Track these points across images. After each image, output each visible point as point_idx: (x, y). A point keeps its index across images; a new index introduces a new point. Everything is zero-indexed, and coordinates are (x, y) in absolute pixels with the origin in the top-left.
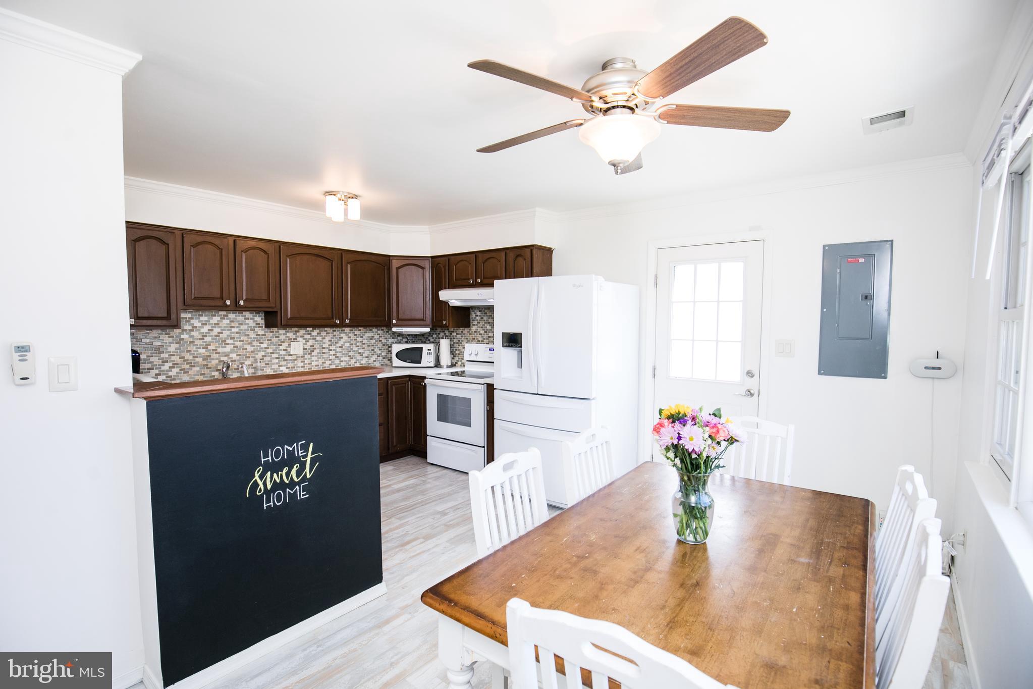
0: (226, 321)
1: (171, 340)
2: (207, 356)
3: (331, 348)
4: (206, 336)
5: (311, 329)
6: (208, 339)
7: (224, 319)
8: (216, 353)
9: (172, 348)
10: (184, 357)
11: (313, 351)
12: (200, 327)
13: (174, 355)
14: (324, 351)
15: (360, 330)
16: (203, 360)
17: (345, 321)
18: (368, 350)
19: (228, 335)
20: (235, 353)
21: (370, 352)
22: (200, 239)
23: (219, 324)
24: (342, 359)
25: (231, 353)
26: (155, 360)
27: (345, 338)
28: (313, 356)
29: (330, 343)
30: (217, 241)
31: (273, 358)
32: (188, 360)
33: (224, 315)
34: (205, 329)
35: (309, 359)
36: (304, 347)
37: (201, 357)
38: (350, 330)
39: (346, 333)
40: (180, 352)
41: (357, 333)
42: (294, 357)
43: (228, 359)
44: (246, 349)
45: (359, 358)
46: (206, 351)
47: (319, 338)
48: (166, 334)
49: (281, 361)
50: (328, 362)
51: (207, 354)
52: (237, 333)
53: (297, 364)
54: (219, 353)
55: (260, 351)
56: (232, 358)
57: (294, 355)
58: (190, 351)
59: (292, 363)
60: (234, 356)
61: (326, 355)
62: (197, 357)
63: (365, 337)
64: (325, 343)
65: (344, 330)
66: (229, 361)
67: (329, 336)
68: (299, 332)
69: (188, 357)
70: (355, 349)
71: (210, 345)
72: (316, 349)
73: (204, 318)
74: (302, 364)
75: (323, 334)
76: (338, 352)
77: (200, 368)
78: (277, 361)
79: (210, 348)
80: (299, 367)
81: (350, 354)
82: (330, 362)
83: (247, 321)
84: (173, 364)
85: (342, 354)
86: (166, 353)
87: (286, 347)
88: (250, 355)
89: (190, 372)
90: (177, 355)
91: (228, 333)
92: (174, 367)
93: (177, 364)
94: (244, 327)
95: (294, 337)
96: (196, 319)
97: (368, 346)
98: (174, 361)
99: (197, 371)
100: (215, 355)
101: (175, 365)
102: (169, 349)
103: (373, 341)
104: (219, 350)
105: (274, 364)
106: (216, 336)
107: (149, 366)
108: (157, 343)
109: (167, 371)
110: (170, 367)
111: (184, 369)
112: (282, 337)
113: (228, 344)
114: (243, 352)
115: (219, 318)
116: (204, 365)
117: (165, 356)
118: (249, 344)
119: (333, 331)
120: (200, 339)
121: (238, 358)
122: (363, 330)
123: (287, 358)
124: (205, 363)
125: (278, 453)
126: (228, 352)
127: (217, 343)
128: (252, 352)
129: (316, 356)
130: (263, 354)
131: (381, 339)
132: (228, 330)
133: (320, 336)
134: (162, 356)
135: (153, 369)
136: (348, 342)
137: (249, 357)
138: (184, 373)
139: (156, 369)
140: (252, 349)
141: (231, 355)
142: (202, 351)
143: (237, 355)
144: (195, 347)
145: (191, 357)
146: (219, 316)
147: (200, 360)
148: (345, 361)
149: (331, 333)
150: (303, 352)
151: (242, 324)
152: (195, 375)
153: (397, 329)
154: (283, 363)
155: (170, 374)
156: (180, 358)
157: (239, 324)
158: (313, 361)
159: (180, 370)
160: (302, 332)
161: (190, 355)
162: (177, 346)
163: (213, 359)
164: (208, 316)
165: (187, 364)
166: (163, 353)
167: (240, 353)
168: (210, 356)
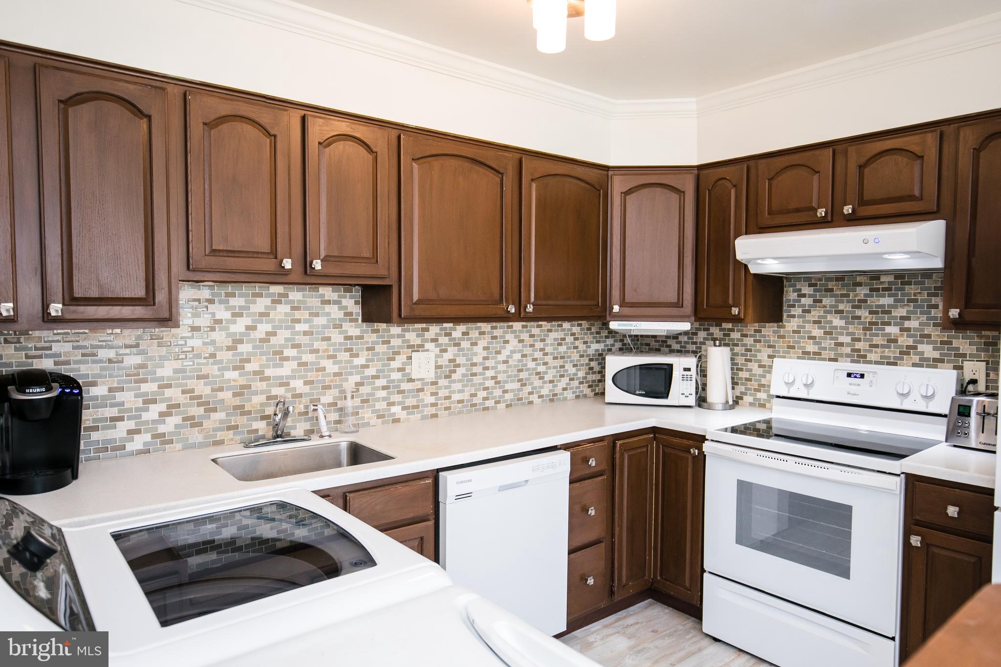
0: (283, 309)
1: (163, 351)
2: (243, 387)
3: (488, 363)
4: (241, 342)
5: (451, 325)
6: (243, 348)
7: (280, 302)
8: (262, 380)
9: (167, 370)
10: (192, 391)
11: (455, 372)
12: (228, 321)
13: (169, 386)
14: (475, 370)
15: (541, 326)
16: (235, 395)
17: (526, 307)
18: (555, 367)
19: (287, 340)
20: (300, 378)
21: (557, 372)
22: (226, 108)
23: (267, 315)
24: (508, 386)
25: (293, 377)
26: (127, 398)
27: (514, 343)
28: (454, 381)
29: (485, 354)
30: (265, 116)
31: (377, 389)
32: (200, 397)
33: (280, 295)
34: (239, 326)
35: (446, 387)
36: (436, 362)
37: (229, 389)
38: (523, 327)
39: (515, 332)
40: (184, 378)
41: (536, 331)
42: (418, 385)
43: (287, 391)
44: (324, 369)
45: (537, 383)
46: (240, 375)
47: (465, 344)
49: (393, 393)
50: (482, 394)
51: (242, 381)
52: (305, 333)
53: (423, 400)
54: (268, 379)
55: (351, 374)
56: (295, 389)
57: (419, 380)
58: (206, 377)
59: (413, 397)
60: (298, 385)
61: (477, 380)
62: (221, 389)
63: (549, 341)
64: (476, 354)
65: (511, 327)
66: (289, 395)
67: (484, 339)
68: (427, 330)
69: (203, 389)
70: (531, 365)
71: (248, 361)
72: (459, 366)
73: (237, 302)
74: (432, 400)
75: (474, 334)
76: (499, 372)
77: (228, 415)
78: (383, 394)
79: (249, 367)
80: (426, 406)
81: (523, 375)
82: (484, 394)
83: (327, 308)
84: (169, 407)
85: (508, 377)
86: (154, 380)
87: (403, 363)
88: (332, 381)
89: (207, 424)
90: (177, 386)
91: (287, 334)
92: (169, 414)
93: (178, 406)
94: (320, 321)
95: (418, 341)
96: (221, 302)
97: (555, 358)
98: (169, 399)
99: (221, 421)
100: (259, 384)
101: (173, 407)
102: (160, 372)
103: (563, 349)
104: (268, 372)
105: (378, 400)
106: (262, 340)
107: (114, 412)
109: (154, 422)
110: (161, 414)
111: (193, 418)
112: (396, 342)
113: (287, 359)
114: (318, 376)
115: (267, 301)
116: (236, 408)
117: (150, 387)
118: (330, 357)
119: (493, 328)
120: (229, 348)
121: (307, 389)
122: (546, 326)
123: (405, 386)
124: (237, 401)
126: (288, 377)
127: (264, 358)
128: (335, 374)
129: (460, 381)
130: (357, 378)
131: (577, 343)
132: (287, 328)
133: (468, 339)
134: (145, 387)
135: (121, 419)
136: (519, 351)
137: (329, 387)
138: (192, 426)
139: (129, 418)
140: (336, 369)
141: (294, 384)
142: (231, 375)
143: (306, 383)
144: (216, 367)
145: (207, 390)
146: (268, 296)
147: (226, 395)
148: (512, 391)
149: (489, 333)
150: (436, 373)
151: (317, 315)
152: (215, 430)
153: (619, 325)
154: (397, 398)
155: (162, 429)
156: (184, 392)
157: (310, 314)
158: (454, 392)
159: (184, 419)
160: (434, 329)
161: (206, 384)
162: (177, 365)
163: (256, 393)
164: (247, 295)
165: (199, 405)
166: (145, 381)
167: (311, 377)
168: (249, 387)
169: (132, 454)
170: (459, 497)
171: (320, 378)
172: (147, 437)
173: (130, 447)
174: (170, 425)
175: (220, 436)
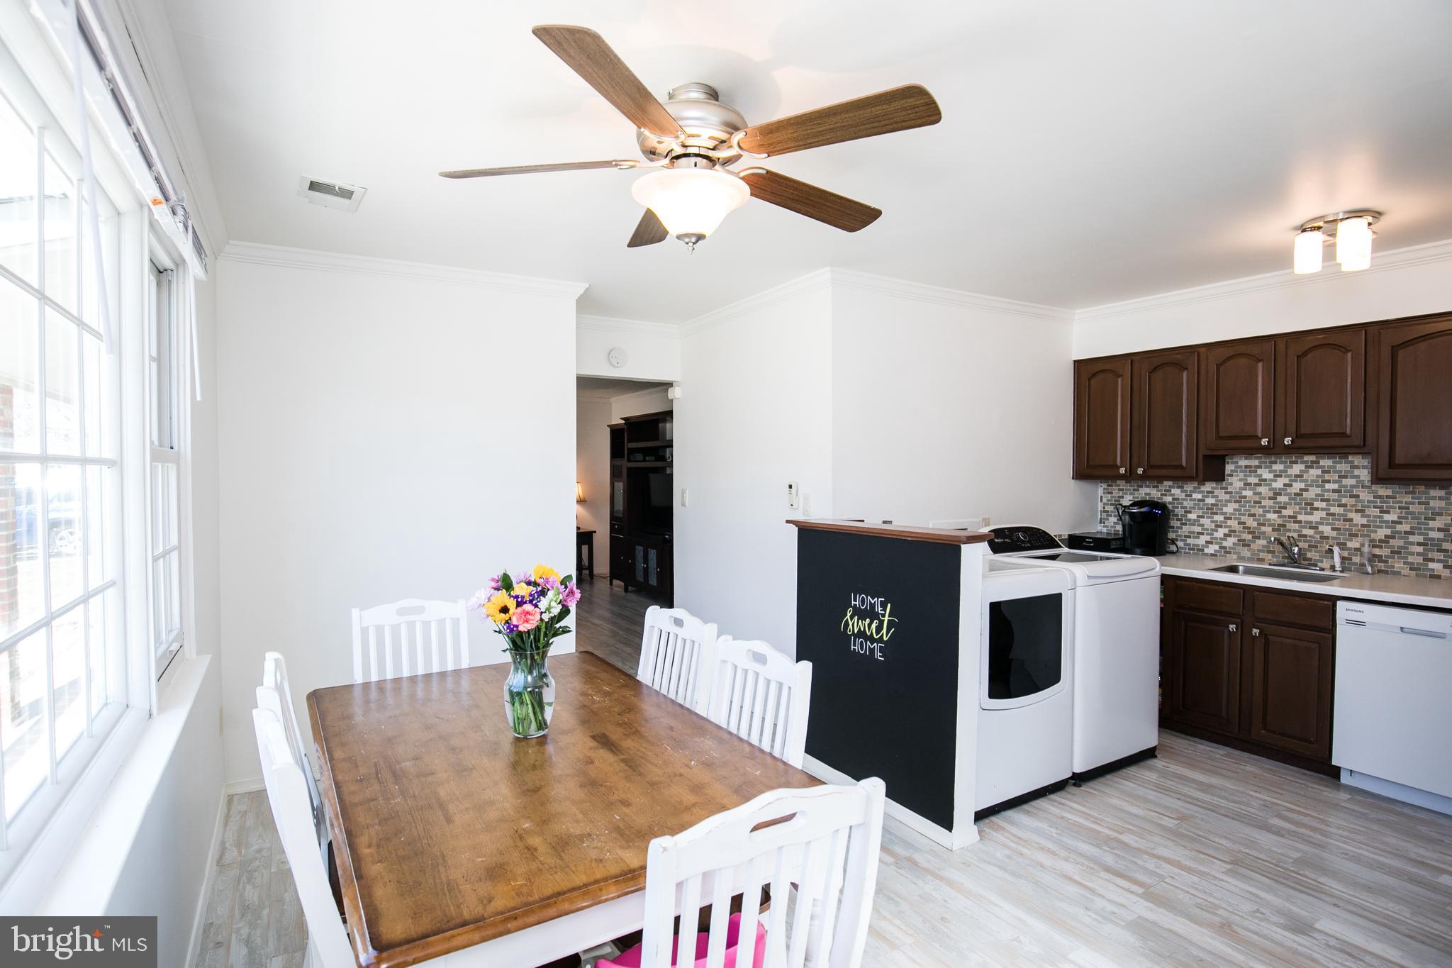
0: (1314, 472)
1: (1227, 497)
2: (1279, 525)
4: (1280, 494)
6: (1283, 499)
7: (1312, 467)
8: (1295, 522)
9: (1229, 509)
10: (1244, 523)
12: (1271, 480)
13: (1230, 518)
16: (1273, 530)
19: (1317, 495)
20: (1328, 524)
23: (1302, 476)
25: (1322, 524)
26: (1206, 522)
30: (1252, 350)
31: (1411, 543)
32: (1250, 528)
33: (1312, 462)
34: (1279, 484)
37: (1270, 525)
40: (1239, 514)
44: (1351, 520)
46: (1279, 517)
48: (1222, 488)
49: (1432, 550)
51: (1280, 521)
52: (1334, 491)
54: (1300, 522)
55: (1380, 527)
56: (1322, 532)
58: (1254, 515)
60: (1326, 530)
62: (1264, 525)
69: (1251, 523)
71: (1285, 508)
73: (1278, 467)
77: (1268, 542)
78: (1419, 549)
79: (1285, 512)
83: (1356, 472)
84: (1230, 531)
86: (1221, 514)
88: (1359, 531)
89: (1252, 546)
90: (1235, 519)
91: (1318, 491)
92: (1230, 536)
93: (1235, 531)
94: (1349, 482)
96: (1266, 467)
98: (1230, 526)
99: (1263, 546)
100: (1292, 524)
101: (1232, 532)
102: (1225, 509)
104: (1300, 517)
105: (1412, 553)
106: (1295, 494)
107: (1198, 529)
108: (1210, 501)
109: (1221, 539)
110: (1225, 535)
111: (1244, 540)
112: (1438, 503)
113: (1317, 509)
114: (1346, 525)
115: (1302, 467)
116: (1274, 539)
117: (1219, 518)
118: (1357, 511)
120: (1270, 498)
121: (1334, 534)
124: (1275, 535)
125: (863, 601)
126: (1317, 523)
127: (1298, 507)
128: (1363, 526)
130: (1387, 531)
132: (1317, 486)
134: (1216, 518)
135: (1203, 534)
137: (1356, 535)
138: (1244, 545)
139: (1207, 534)
140: (1364, 521)
141: (1321, 528)
142: (1272, 516)
143: (1333, 529)
144: (1261, 510)
145: (1255, 524)
146: (1302, 463)
147: (1268, 529)
151: (1346, 477)
152: (1259, 551)
154: (1437, 555)
155: (1225, 544)
156: (1239, 523)
157: (1339, 477)
159: (1238, 540)
161: (1254, 520)
162: (1236, 506)
163: (1289, 531)
164: (1286, 462)
165: (1249, 533)
166: (1216, 514)
167: (1338, 525)
168: (1285, 526)
169: (1207, 554)
170: (1349, 622)
171: (1347, 527)
172: (1217, 547)
173: (1206, 551)
174: (1230, 542)
175: (1262, 555)
